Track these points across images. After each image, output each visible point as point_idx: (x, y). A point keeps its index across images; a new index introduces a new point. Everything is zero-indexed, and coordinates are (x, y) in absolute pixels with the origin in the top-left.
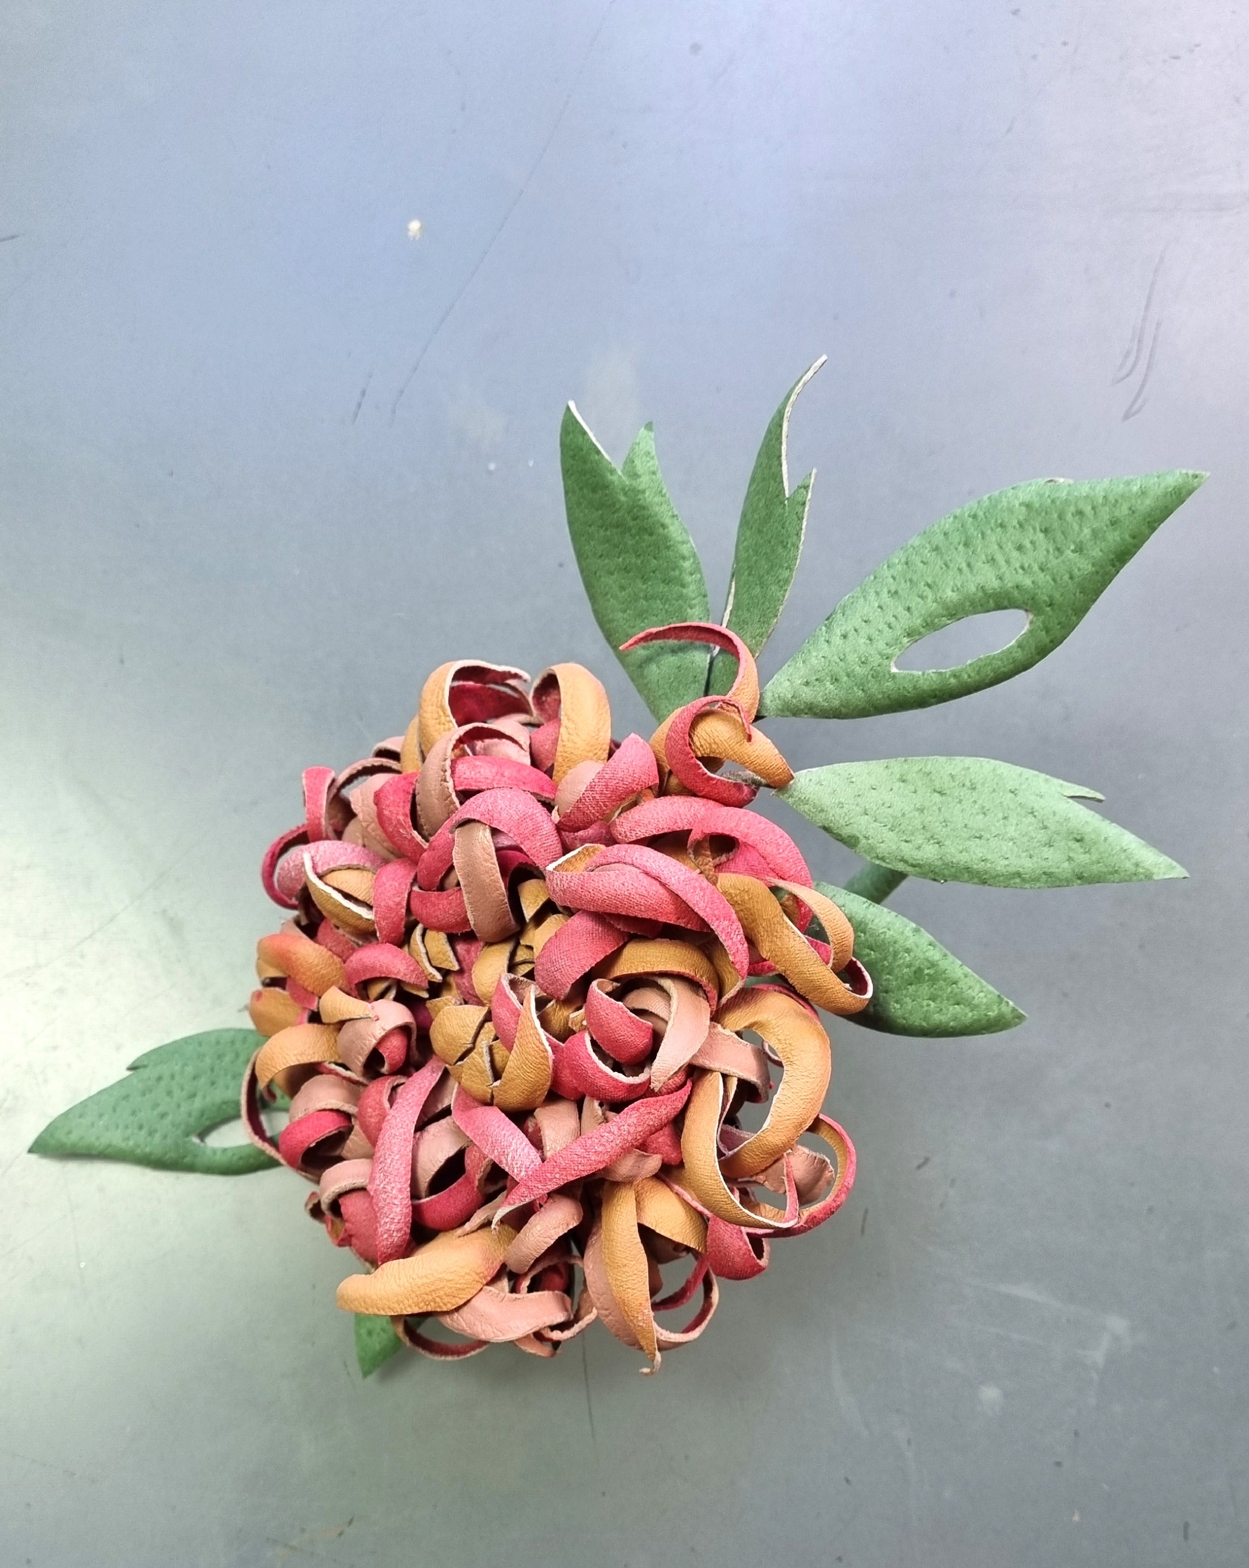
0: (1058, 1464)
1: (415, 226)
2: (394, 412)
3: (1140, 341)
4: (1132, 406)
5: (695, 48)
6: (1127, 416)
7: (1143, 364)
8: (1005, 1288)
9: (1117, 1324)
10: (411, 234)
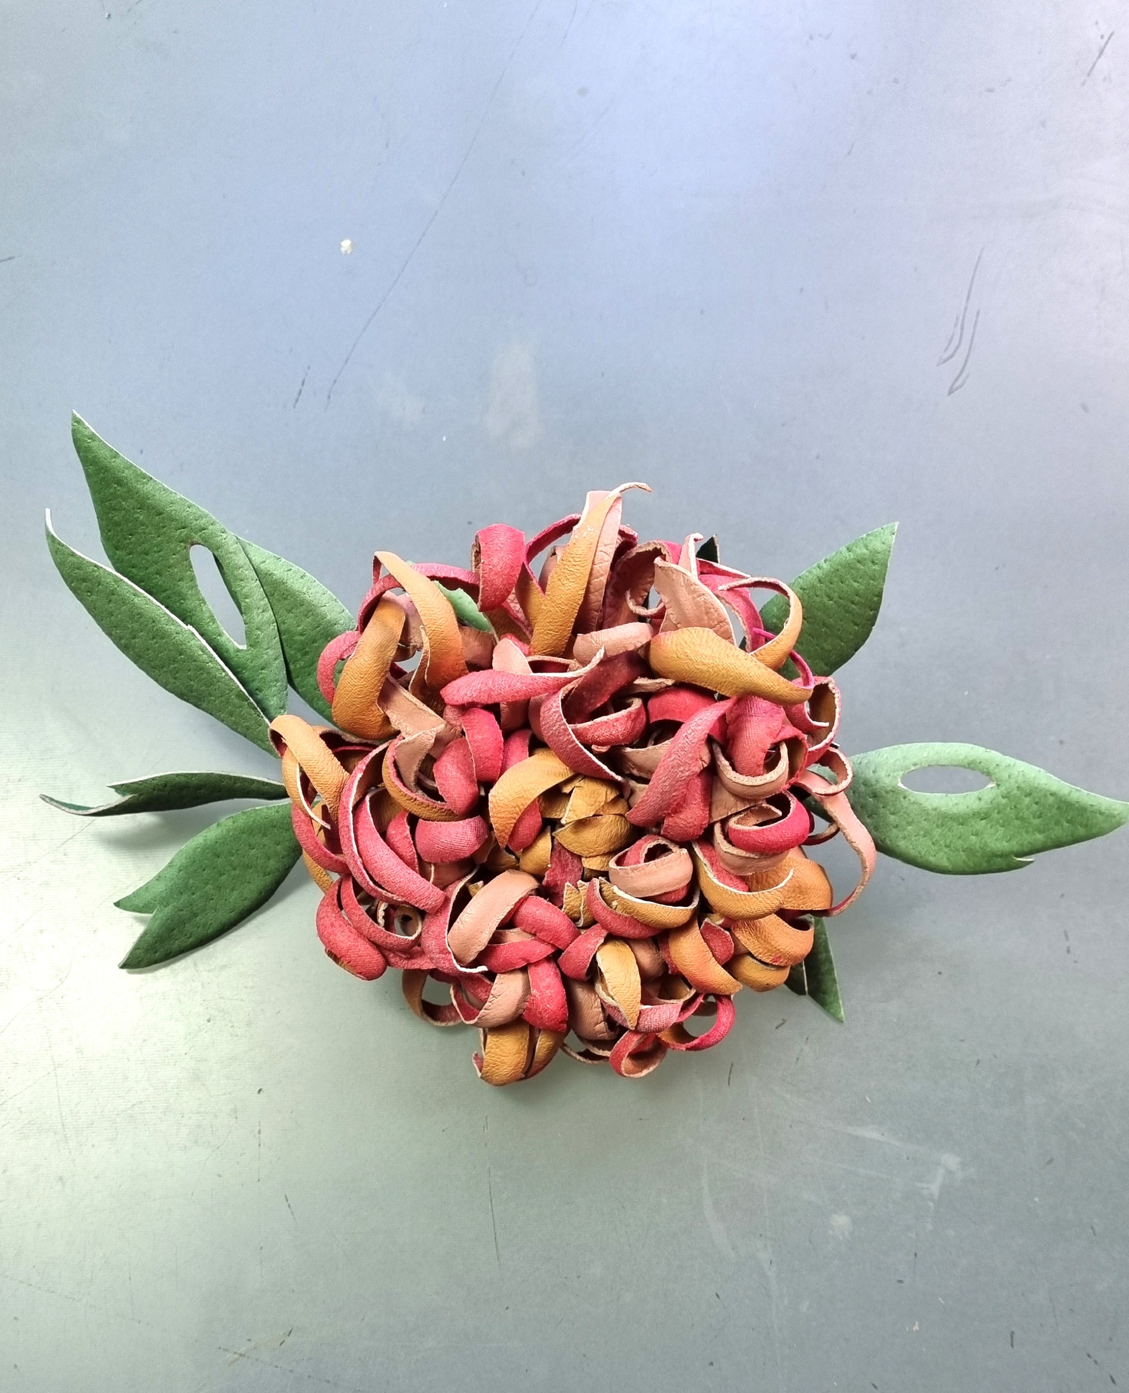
0: (901, 1282)
1: (346, 244)
2: (329, 397)
3: (962, 328)
4: (954, 384)
5: (583, 92)
6: (951, 392)
7: (964, 348)
8: (850, 1130)
9: (951, 1161)
10: (343, 250)
